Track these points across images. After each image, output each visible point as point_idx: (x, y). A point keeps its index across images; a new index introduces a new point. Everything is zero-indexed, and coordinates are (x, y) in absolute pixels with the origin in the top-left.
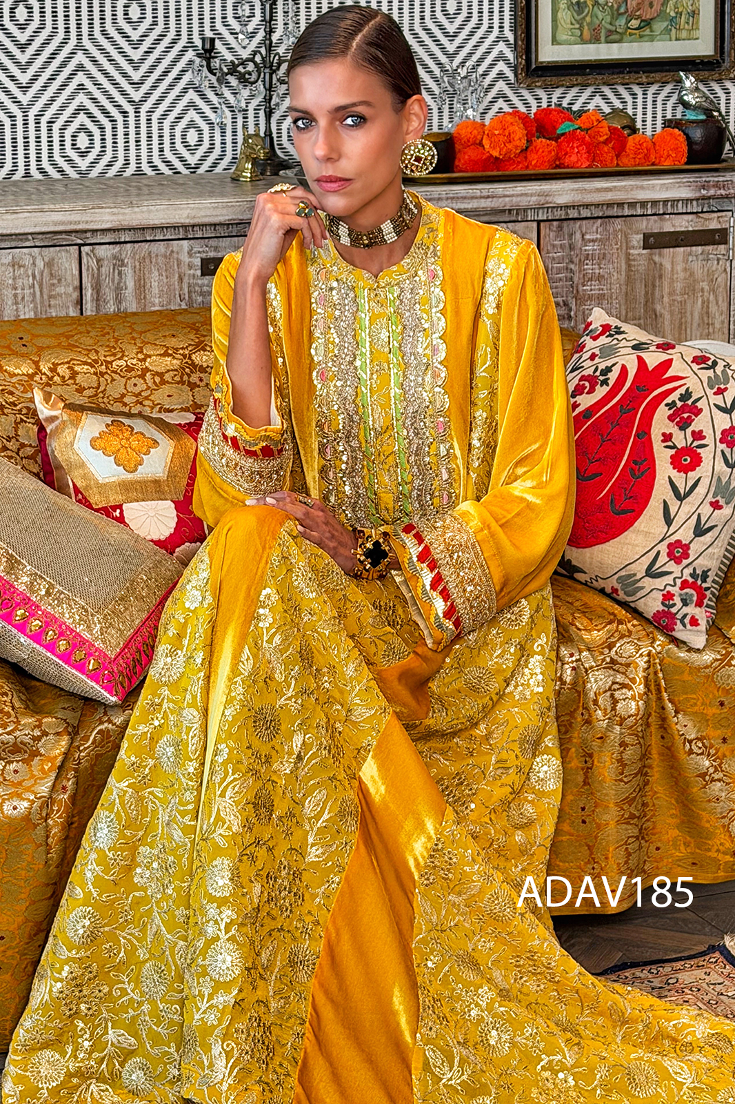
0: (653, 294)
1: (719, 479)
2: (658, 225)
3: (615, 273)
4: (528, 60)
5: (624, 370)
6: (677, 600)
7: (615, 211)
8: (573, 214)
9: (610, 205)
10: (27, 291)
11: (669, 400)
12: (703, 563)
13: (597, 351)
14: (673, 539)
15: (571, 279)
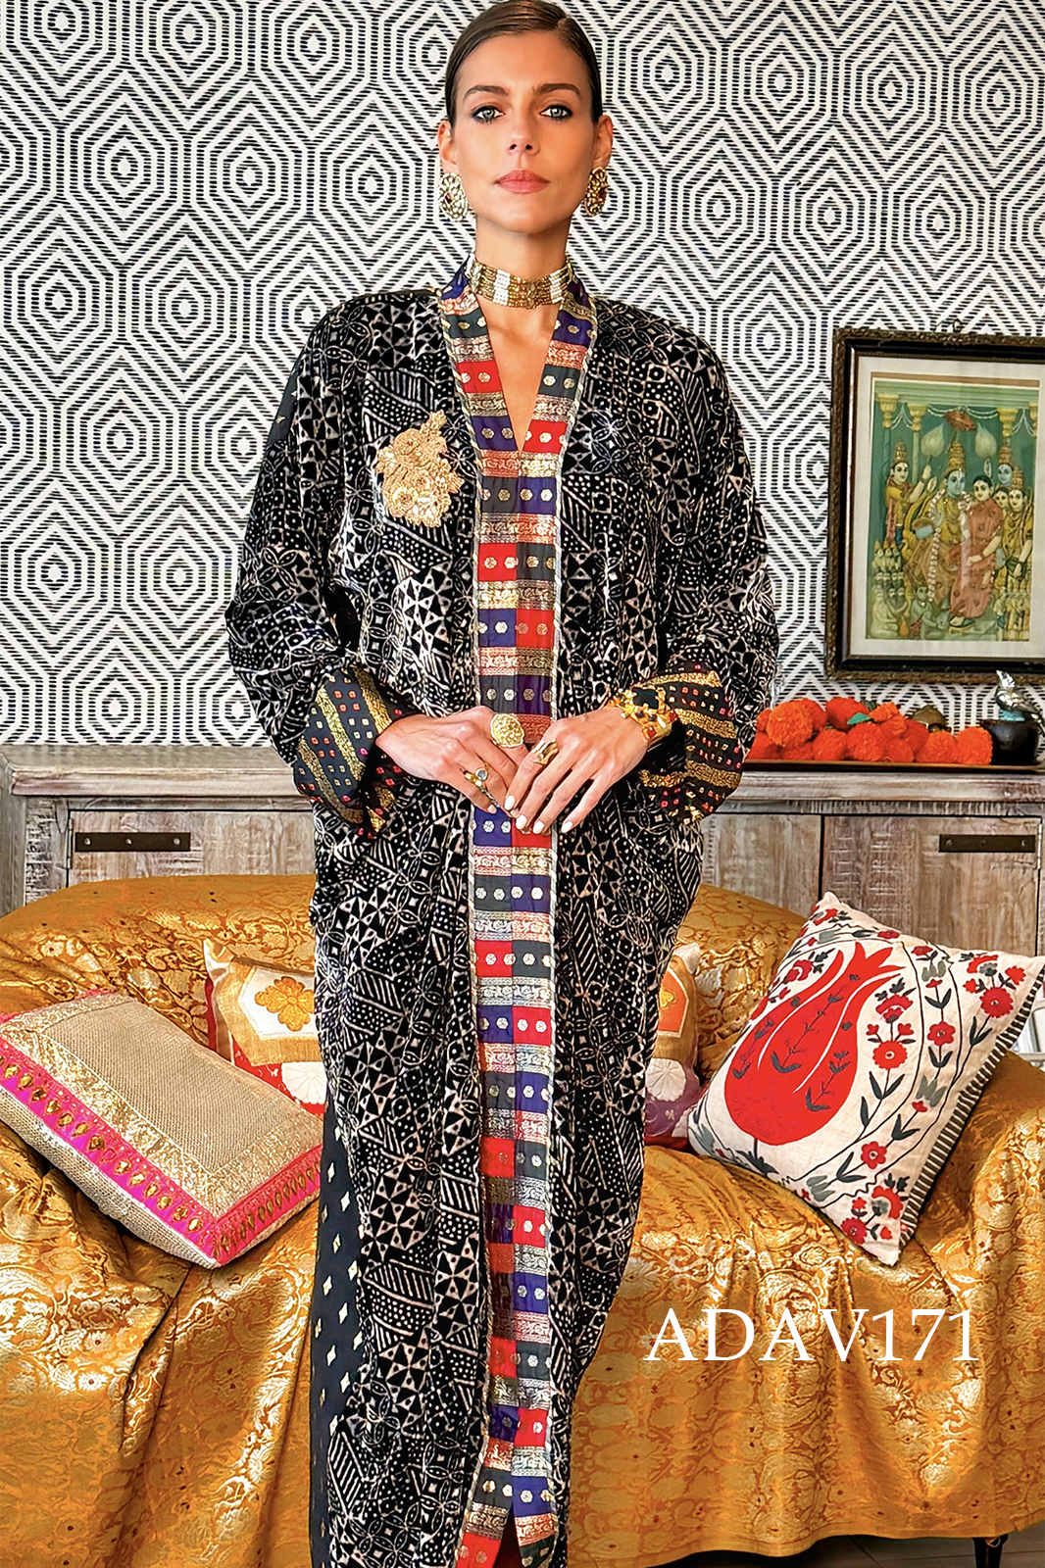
0: (950, 900)
1: (924, 1078)
2: (956, 826)
3: (908, 875)
4: (839, 653)
5: (840, 956)
6: (868, 1208)
7: (908, 809)
8: (861, 809)
9: (903, 802)
10: (263, 857)
11: (880, 990)
12: (899, 1170)
13: (817, 937)
14: (868, 1141)
15: (858, 879)
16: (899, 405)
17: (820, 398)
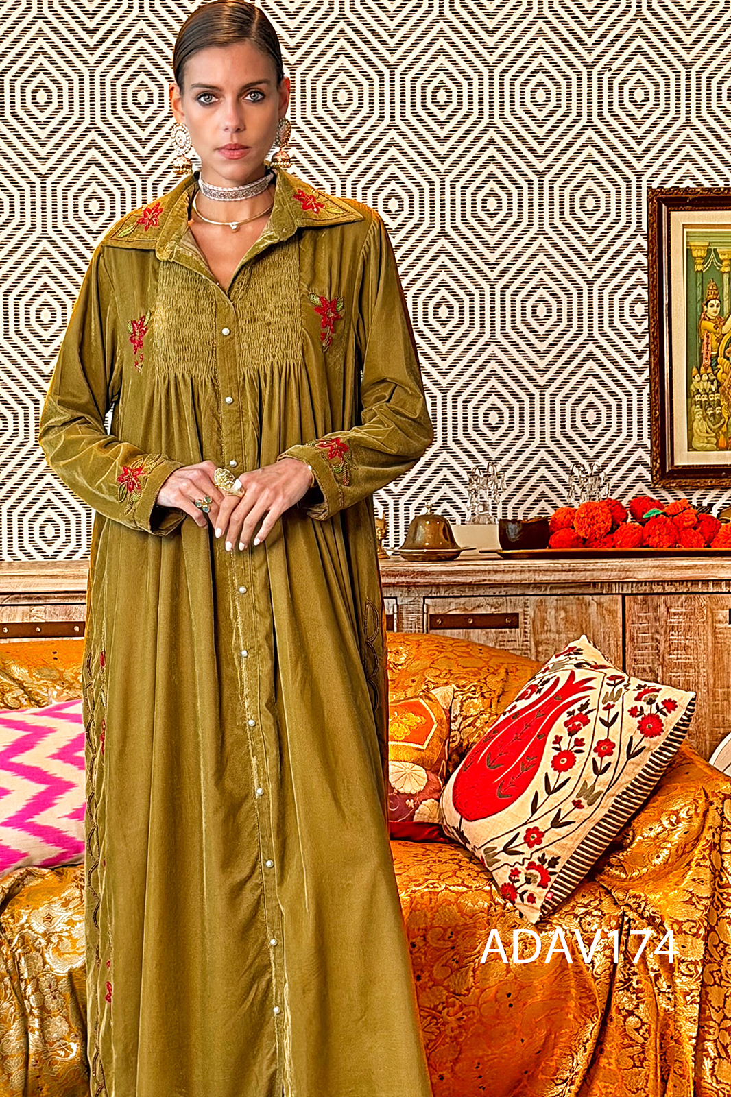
3: (702, 644)
4: (664, 464)
6: (522, 877)
7: (699, 588)
8: (657, 589)
12: (554, 851)
14: (531, 826)
15: (657, 648)
16: (709, 251)
17: (639, 248)
